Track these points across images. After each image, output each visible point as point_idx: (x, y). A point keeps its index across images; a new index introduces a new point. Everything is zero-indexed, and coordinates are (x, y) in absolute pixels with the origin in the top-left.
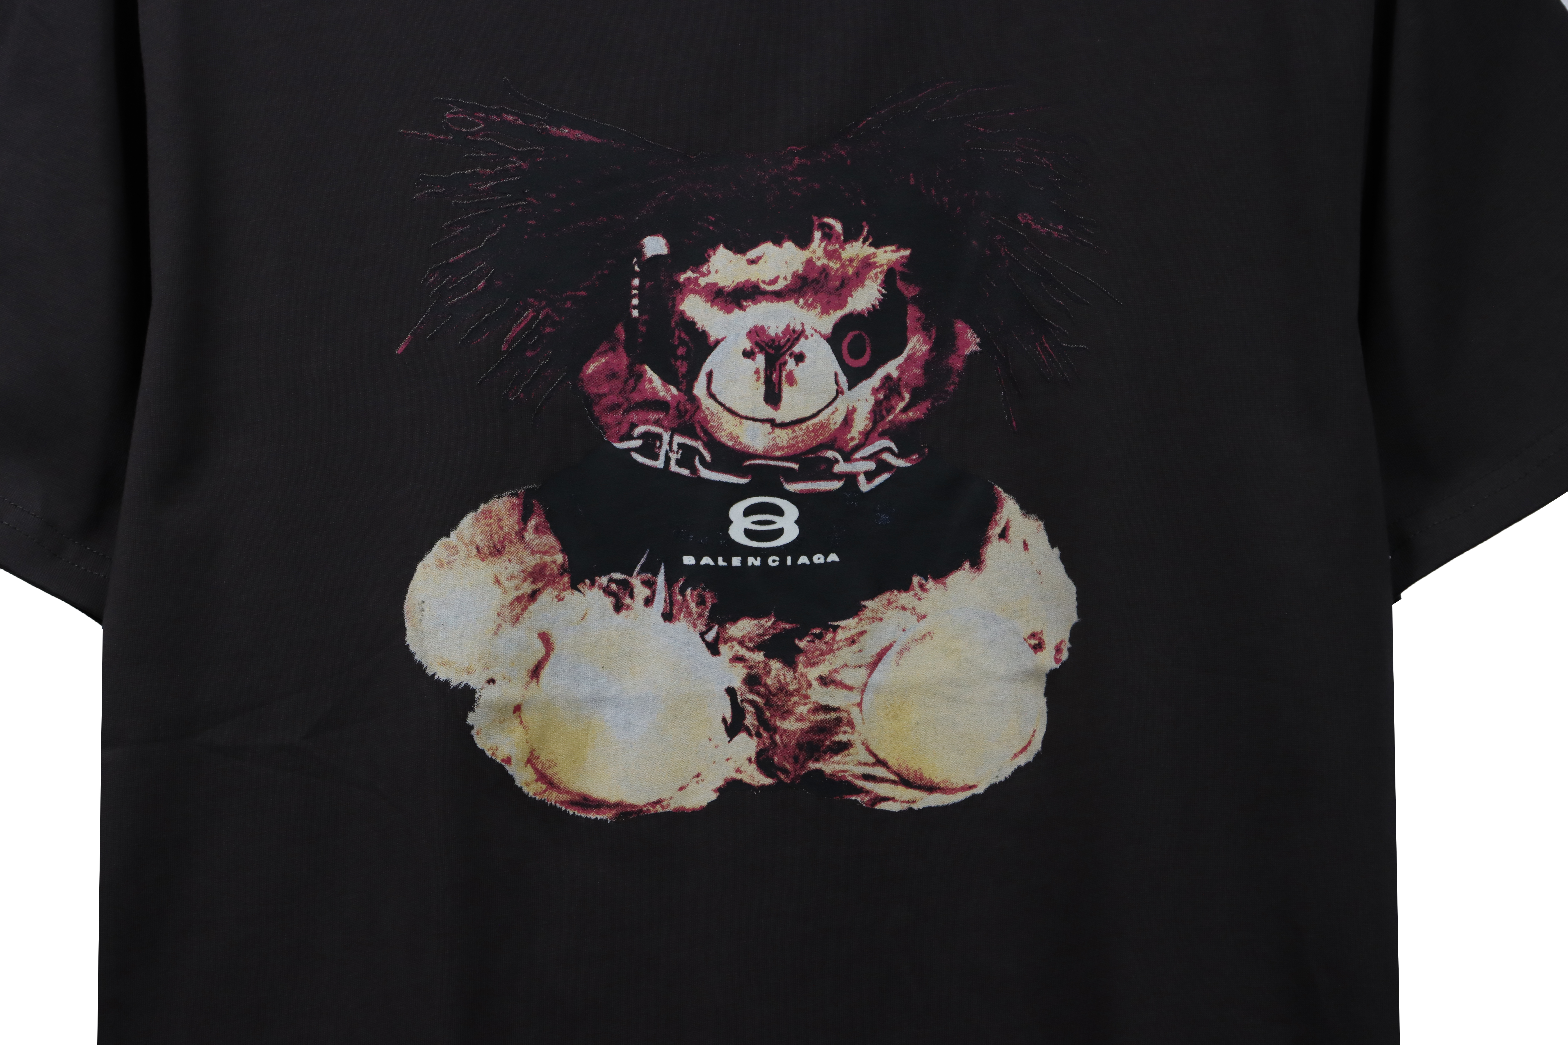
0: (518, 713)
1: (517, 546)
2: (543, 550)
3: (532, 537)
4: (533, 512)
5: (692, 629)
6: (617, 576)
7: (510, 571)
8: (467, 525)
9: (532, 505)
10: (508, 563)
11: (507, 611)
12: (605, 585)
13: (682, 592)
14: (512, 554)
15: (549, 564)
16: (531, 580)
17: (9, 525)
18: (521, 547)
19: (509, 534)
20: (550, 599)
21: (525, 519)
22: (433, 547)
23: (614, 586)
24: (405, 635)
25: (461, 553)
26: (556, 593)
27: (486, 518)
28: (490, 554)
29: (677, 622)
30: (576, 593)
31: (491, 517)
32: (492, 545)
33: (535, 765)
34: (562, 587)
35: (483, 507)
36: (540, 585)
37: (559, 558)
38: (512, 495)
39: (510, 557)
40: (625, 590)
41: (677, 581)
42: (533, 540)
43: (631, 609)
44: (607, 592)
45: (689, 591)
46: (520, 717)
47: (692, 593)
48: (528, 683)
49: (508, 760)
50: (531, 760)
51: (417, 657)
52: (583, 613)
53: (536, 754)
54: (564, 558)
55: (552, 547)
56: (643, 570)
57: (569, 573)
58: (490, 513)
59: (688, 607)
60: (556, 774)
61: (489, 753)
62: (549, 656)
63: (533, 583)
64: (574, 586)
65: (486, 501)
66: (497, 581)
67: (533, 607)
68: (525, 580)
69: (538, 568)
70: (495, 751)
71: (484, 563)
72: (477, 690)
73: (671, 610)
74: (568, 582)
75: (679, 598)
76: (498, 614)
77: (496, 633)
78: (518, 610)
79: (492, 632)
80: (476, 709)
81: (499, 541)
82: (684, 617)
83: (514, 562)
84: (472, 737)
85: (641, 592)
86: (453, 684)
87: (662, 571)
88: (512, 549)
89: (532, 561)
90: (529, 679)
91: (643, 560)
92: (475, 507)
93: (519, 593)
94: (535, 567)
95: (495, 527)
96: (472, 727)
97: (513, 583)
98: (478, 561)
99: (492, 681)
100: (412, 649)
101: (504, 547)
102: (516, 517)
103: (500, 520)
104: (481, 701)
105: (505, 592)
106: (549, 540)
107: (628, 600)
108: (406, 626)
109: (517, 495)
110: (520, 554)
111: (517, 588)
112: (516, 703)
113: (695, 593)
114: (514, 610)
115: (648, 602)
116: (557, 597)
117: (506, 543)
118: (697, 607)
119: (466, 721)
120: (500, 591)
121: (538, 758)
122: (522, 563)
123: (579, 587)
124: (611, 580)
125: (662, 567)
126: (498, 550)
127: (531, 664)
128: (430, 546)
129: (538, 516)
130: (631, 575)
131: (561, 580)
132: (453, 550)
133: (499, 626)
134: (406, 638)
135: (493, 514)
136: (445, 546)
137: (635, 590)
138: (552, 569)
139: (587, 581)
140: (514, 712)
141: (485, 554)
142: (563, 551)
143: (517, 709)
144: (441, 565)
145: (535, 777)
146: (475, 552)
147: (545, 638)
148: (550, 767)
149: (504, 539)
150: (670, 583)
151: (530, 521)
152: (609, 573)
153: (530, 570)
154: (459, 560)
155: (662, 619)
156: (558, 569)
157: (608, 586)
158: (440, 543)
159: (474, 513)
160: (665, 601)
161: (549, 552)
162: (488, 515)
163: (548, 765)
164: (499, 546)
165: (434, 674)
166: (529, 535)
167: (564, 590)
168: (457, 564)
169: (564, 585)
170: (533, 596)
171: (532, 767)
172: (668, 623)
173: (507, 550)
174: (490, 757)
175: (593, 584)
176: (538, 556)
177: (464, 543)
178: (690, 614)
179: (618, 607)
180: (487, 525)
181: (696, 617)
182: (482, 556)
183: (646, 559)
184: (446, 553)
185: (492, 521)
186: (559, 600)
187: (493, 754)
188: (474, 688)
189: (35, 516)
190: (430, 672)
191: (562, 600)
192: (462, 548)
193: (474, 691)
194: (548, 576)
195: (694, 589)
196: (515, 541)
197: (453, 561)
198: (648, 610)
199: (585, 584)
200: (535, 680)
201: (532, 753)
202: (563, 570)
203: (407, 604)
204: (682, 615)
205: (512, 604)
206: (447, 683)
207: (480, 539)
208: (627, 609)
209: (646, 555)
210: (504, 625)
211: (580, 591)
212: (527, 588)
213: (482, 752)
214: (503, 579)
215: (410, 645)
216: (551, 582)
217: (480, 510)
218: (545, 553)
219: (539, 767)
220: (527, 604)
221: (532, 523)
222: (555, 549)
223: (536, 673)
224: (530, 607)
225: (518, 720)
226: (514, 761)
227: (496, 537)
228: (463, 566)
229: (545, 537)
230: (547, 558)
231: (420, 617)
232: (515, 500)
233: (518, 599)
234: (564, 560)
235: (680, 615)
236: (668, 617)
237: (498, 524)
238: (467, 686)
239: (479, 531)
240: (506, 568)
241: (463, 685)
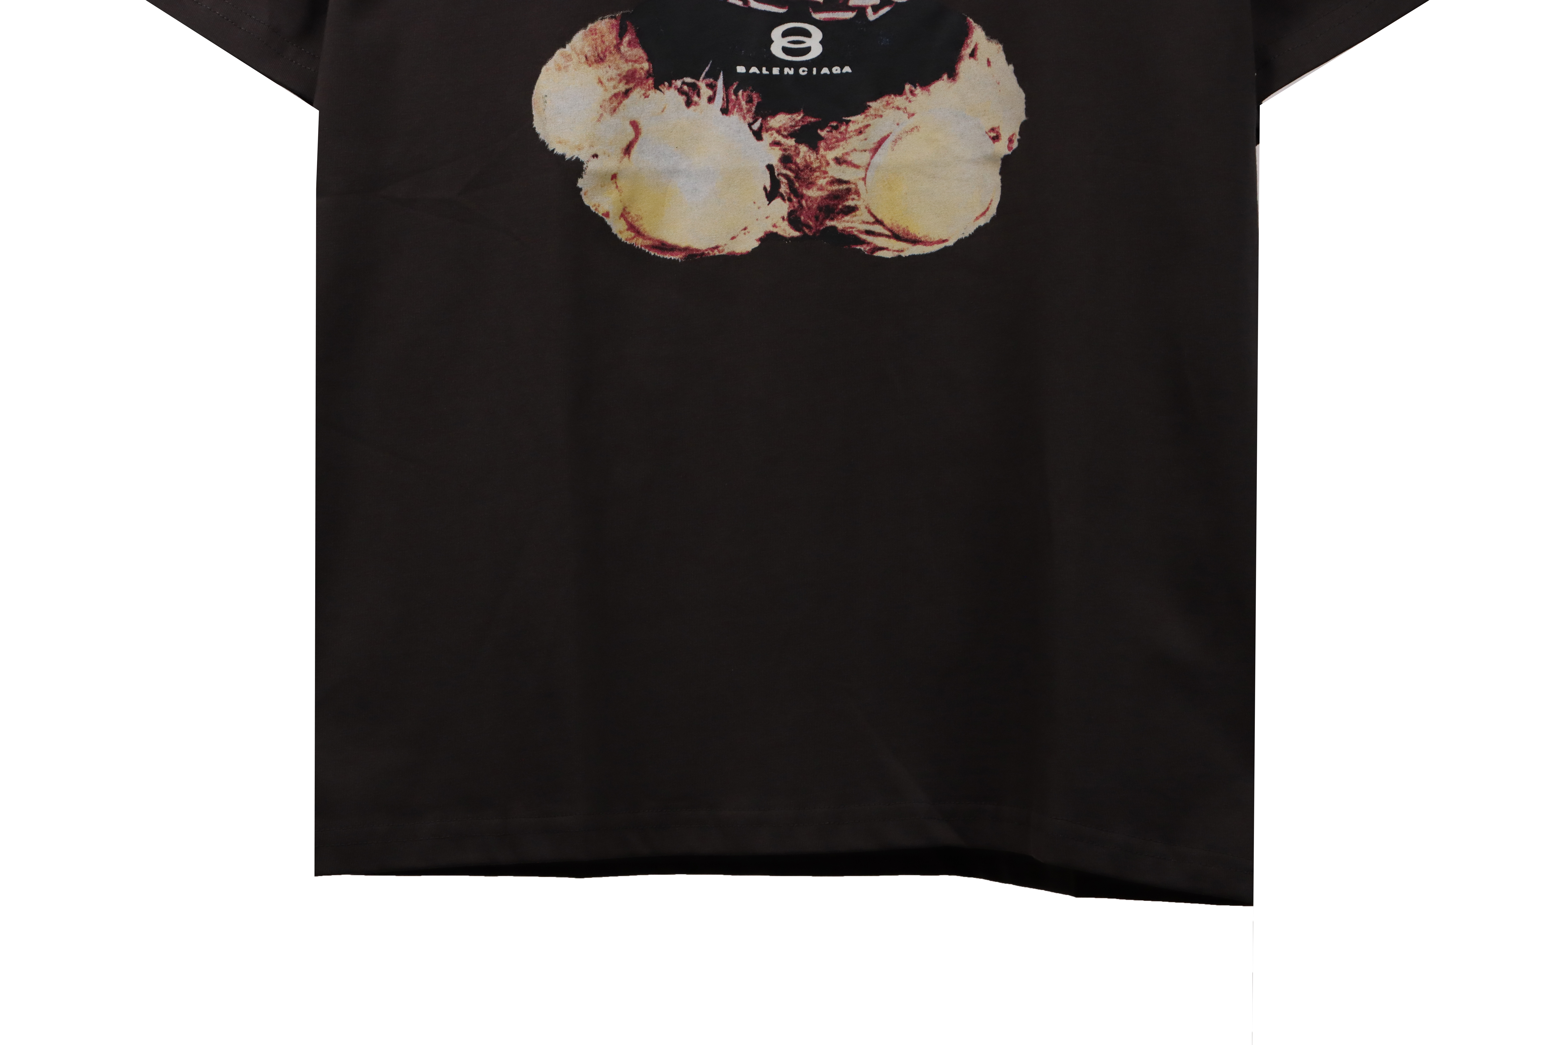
0: (614, 180)
1: (615, 56)
2: (634, 59)
3: (626, 49)
4: (627, 31)
5: (742, 120)
6: (688, 80)
7: (609, 74)
8: (579, 40)
9: (627, 26)
10: (608, 68)
11: (607, 104)
12: (679, 87)
13: (736, 93)
14: (611, 61)
15: (638, 70)
16: (625, 81)
17: (245, 30)
18: (618, 57)
19: (609, 47)
20: (638, 96)
21: (621, 36)
22: (554, 55)
23: (686, 88)
24: (532, 120)
25: (574, 60)
26: (643, 92)
27: (592, 34)
28: (595, 61)
29: (731, 115)
30: (658, 92)
31: (596, 34)
32: (596, 55)
33: (627, 219)
34: (648, 88)
35: (590, 26)
36: (632, 85)
37: (646, 66)
38: (612, 17)
39: (610, 64)
40: (694, 90)
41: (732, 85)
42: (627, 52)
43: (698, 105)
44: (681, 91)
45: (740, 93)
46: (616, 182)
47: (743, 94)
48: (622, 158)
49: (607, 214)
50: (624, 215)
51: (542, 137)
52: (663, 107)
53: (627, 210)
54: (649, 66)
55: (640, 57)
56: (707, 76)
57: (653, 77)
58: (595, 30)
59: (740, 104)
60: (642, 225)
61: (593, 209)
62: (638, 138)
63: (626, 83)
64: (657, 86)
65: (593, 22)
66: (600, 82)
67: (626, 102)
68: (620, 81)
69: (630, 73)
70: (598, 207)
71: (591, 68)
72: (585, 162)
73: (728, 106)
74: (652, 84)
75: (733, 97)
76: (601, 106)
77: (599, 121)
78: (615, 104)
79: (596, 120)
80: (584, 176)
81: (602, 52)
82: (737, 111)
83: (612, 67)
84: (581, 197)
85: (706, 92)
86: (568, 157)
87: (721, 77)
88: (611, 58)
89: (626, 67)
90: (622, 155)
91: (707, 69)
92: (585, 26)
93: (616, 91)
94: (628, 71)
95: (599, 41)
96: (581, 190)
97: (612, 83)
98: (586, 66)
99: (595, 156)
100: (538, 130)
101: (605, 56)
102: (614, 34)
103: (602, 36)
104: (587, 171)
105: (606, 90)
106: (639, 52)
107: (695, 98)
108: (533, 114)
109: (615, 18)
110: (617, 62)
111: (615, 87)
112: (613, 173)
113: (745, 94)
114: (612, 104)
115: (711, 100)
116: (644, 95)
117: (607, 53)
118: (746, 104)
119: (576, 184)
120: (602, 89)
121: (629, 213)
122: (619, 68)
123: (660, 87)
124: (684, 83)
125: (722, 74)
126: (601, 59)
127: (624, 144)
128: (551, 54)
129: (630, 33)
130: (698, 80)
131: (647, 82)
132: (568, 57)
133: (602, 115)
134: (534, 122)
135: (598, 31)
136: (562, 55)
137: (701, 91)
138: (640, 74)
139: (666, 84)
140: (612, 179)
141: (592, 62)
142: (648, 60)
143: (614, 177)
144: (559, 69)
145: (626, 227)
146: (584, 59)
147: (635, 125)
148: (637, 220)
149: (606, 51)
150: (727, 86)
151: (625, 37)
152: (682, 78)
153: (624, 74)
154: (572, 66)
155: (720, 113)
156: (645, 74)
157: (681, 87)
158: (559, 52)
159: (583, 30)
160: (723, 99)
161: (638, 61)
162: (593, 32)
163: (636, 219)
164: (602, 55)
165: (554, 150)
166: (624, 48)
167: (649, 89)
168: (571, 68)
169: (649, 86)
170: (626, 93)
171: (625, 220)
172: (725, 116)
173: (607, 58)
174: (594, 211)
175: (670, 86)
176: (630, 64)
177: (576, 53)
178: (741, 109)
179: (689, 103)
180: (593, 40)
181: (745, 111)
182: (589, 62)
183: (710, 68)
184: (563, 60)
185: (597, 36)
186: (645, 97)
187: (596, 209)
188: (583, 160)
189: (264, 24)
190: (551, 148)
191: (648, 97)
192: (574, 56)
193: (582, 163)
194: (637, 79)
195: (744, 91)
196: (613, 52)
197: (568, 66)
198: (711, 105)
199: (665, 85)
200: (627, 156)
201: (624, 210)
202: (648, 74)
203: (535, 97)
204: (736, 110)
205: (611, 99)
206: (563, 156)
207: (588, 50)
208: (695, 105)
209: (709, 65)
210: (605, 114)
211: (661, 91)
212: (622, 87)
213: (588, 208)
214: (604, 81)
215: (536, 127)
216: (640, 83)
217: (588, 28)
218: (635, 61)
219: (630, 220)
220: (622, 99)
221: (626, 39)
222: (643, 59)
223: (628, 150)
224: (624, 102)
225: (615, 185)
226: (611, 215)
227: (600, 49)
228: (575, 70)
229: (636, 50)
230: (637, 66)
231: (544, 107)
232: (613, 21)
233: (616, 95)
234: (650, 68)
235: (734, 110)
236: (725, 111)
237: (601, 39)
238: (577, 159)
239: (587, 44)
240: (607, 72)
241: (574, 158)
